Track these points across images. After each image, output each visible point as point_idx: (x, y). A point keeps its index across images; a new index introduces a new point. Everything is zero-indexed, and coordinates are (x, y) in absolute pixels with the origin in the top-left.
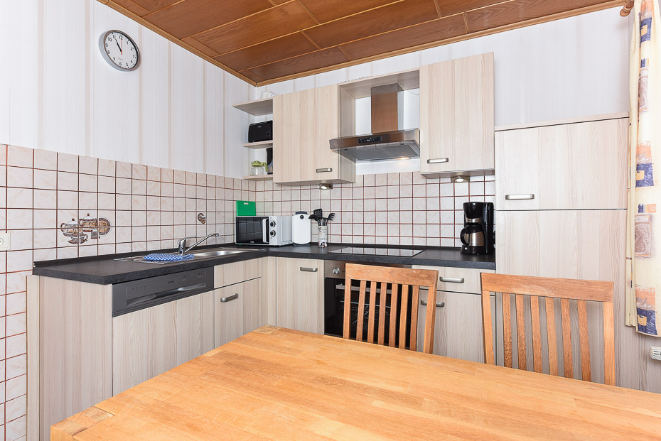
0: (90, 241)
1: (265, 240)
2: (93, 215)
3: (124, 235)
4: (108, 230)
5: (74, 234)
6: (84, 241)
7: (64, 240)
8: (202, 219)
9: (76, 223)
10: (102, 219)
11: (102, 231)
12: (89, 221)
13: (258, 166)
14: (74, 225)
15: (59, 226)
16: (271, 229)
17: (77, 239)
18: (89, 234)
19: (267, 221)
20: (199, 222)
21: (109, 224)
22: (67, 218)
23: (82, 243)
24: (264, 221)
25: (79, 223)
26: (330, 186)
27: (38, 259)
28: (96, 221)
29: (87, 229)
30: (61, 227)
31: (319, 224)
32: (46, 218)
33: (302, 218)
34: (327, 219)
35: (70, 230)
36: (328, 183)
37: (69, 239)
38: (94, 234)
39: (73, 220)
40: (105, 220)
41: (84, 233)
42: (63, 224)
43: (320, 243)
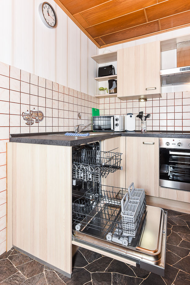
0: (35, 124)
1: (112, 129)
2: (36, 110)
3: (49, 122)
4: (43, 118)
5: (27, 120)
6: (32, 124)
7: (24, 122)
8: (80, 116)
9: (28, 112)
10: (40, 112)
11: (40, 118)
12: (34, 112)
13: (103, 90)
14: (28, 114)
15: (21, 114)
16: (116, 122)
17: (30, 124)
18: (35, 120)
19: (114, 118)
20: (79, 118)
21: (43, 115)
22: (25, 109)
23: (32, 125)
24: (112, 118)
25: (30, 113)
26: (146, 100)
27: (12, 133)
28: (37, 112)
29: (34, 117)
30: (23, 115)
31: (142, 120)
32: (15, 109)
33: (131, 116)
34: (146, 117)
35: (26, 117)
36: (145, 98)
37: (26, 122)
38: (37, 120)
39: (28, 111)
40: (41, 113)
41: (33, 119)
42: (23, 113)
43: (143, 130)
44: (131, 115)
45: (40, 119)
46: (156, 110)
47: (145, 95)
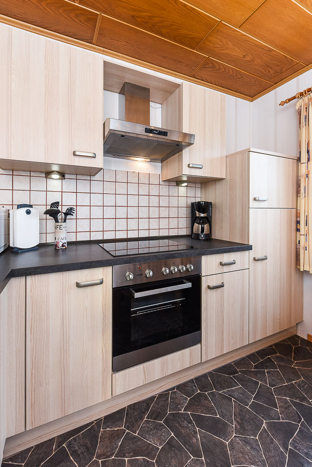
26: (62, 175)
31: (57, 221)
33: (28, 212)
34: (66, 214)
36: (62, 171)
43: (60, 244)
44: (28, 207)
46: (83, 199)
47: (61, 166)
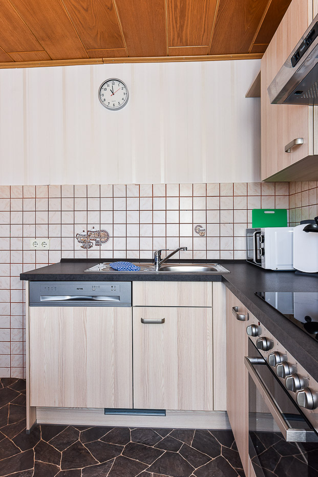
0: (94, 247)
2: (97, 228)
3: (120, 244)
4: (107, 240)
5: (84, 242)
6: (91, 247)
7: (78, 246)
8: (200, 232)
9: (85, 233)
10: (103, 231)
12: (94, 232)
14: (84, 235)
15: (75, 236)
17: (86, 246)
18: (94, 242)
21: (108, 235)
22: (80, 230)
23: (89, 248)
25: (87, 233)
27: (64, 257)
28: (99, 232)
29: (92, 238)
30: (77, 236)
32: (68, 231)
35: (82, 238)
37: (82, 245)
38: (97, 242)
39: (84, 231)
40: (105, 231)
41: (91, 241)
42: (78, 234)
45: (103, 240)
